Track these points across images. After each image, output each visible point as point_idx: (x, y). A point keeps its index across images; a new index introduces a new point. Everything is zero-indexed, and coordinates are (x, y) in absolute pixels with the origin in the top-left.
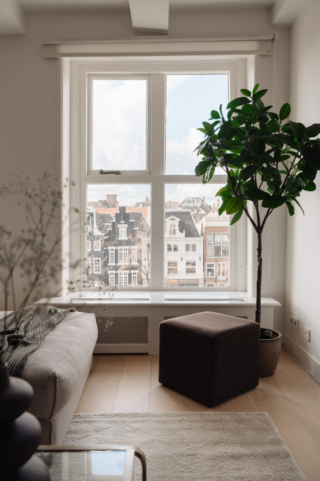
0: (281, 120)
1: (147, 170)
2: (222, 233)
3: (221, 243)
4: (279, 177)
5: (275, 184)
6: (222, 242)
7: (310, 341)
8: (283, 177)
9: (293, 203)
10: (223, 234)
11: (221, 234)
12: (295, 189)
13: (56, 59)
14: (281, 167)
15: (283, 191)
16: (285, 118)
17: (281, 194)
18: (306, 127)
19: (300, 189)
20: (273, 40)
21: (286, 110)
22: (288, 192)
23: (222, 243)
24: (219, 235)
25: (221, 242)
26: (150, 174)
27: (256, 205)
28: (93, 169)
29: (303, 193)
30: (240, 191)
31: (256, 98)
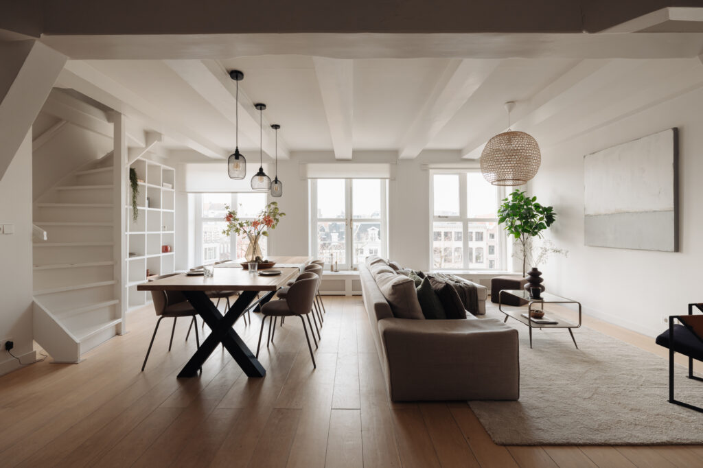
0: (532, 202)
1: (459, 216)
4: (533, 224)
5: (530, 227)
8: (535, 224)
9: (539, 234)
12: (540, 229)
14: (533, 220)
16: (534, 201)
17: (534, 230)
18: (546, 208)
19: (542, 229)
21: (534, 199)
22: (538, 230)
26: (461, 218)
27: (524, 234)
30: (517, 229)
31: (522, 193)
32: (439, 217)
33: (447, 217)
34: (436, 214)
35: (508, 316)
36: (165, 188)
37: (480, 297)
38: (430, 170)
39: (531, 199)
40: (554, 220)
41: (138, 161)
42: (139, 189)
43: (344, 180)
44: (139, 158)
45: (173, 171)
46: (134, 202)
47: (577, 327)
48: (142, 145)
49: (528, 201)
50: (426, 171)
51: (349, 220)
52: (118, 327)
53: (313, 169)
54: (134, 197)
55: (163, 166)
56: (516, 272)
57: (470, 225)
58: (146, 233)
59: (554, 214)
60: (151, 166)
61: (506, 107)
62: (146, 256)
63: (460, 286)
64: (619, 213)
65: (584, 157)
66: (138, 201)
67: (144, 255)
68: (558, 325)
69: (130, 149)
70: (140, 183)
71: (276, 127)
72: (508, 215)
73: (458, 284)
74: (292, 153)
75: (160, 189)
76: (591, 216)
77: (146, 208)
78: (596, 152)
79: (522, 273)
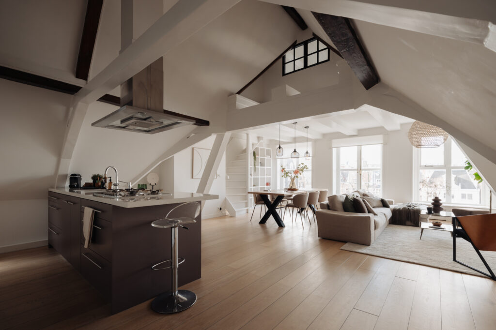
26: (445, 166)
32: (425, 166)
33: (432, 166)
36: (267, 158)
41: (257, 148)
42: (256, 159)
43: (356, 147)
44: (257, 147)
45: (270, 150)
46: (255, 165)
48: (257, 142)
51: (359, 169)
52: (247, 210)
53: (335, 143)
54: (255, 163)
55: (266, 148)
58: (259, 177)
60: (261, 149)
62: (259, 187)
66: (256, 164)
67: (258, 186)
68: (444, 230)
69: (253, 144)
70: (257, 157)
71: (307, 127)
74: (324, 135)
75: (265, 159)
77: (260, 167)
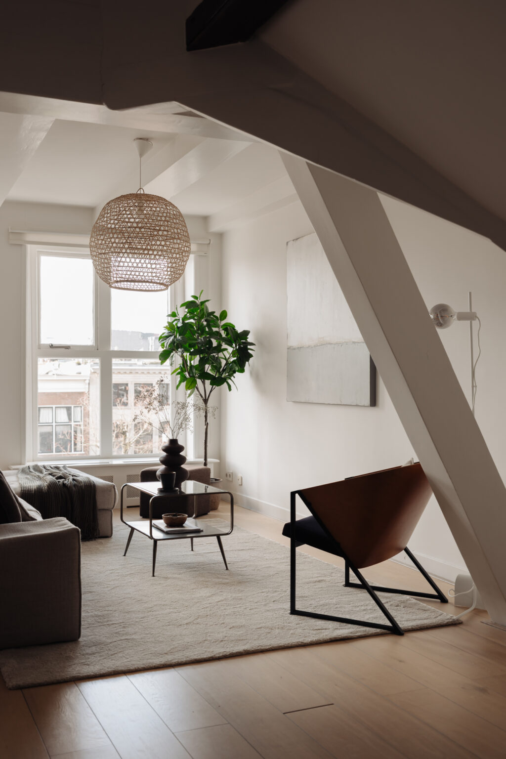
0: (221, 321)
1: (94, 345)
2: (54, 406)
3: (52, 425)
4: (220, 363)
5: (217, 368)
6: (54, 424)
7: (242, 485)
8: (223, 362)
9: (229, 381)
10: (56, 407)
11: (52, 408)
12: (231, 372)
13: (21, 245)
14: (221, 355)
15: (223, 374)
16: (224, 319)
17: (222, 375)
18: (239, 332)
19: (234, 372)
20: (209, 244)
21: (224, 315)
22: (227, 374)
23: (56, 425)
24: (50, 410)
25: (52, 423)
26: (98, 349)
27: (204, 383)
28: (42, 343)
29: (237, 374)
30: (192, 372)
31: (202, 303)
32: (52, 346)
33: (67, 347)
34: (45, 340)
35: (133, 529)
37: (100, 504)
38: (29, 246)
39: (217, 314)
40: (251, 356)
47: (227, 534)
49: (212, 319)
50: (21, 246)
56: (196, 458)
57: (117, 364)
59: (252, 344)
61: (135, 146)
63: (64, 484)
64: (322, 345)
65: (287, 243)
68: (202, 534)
72: (175, 346)
73: (61, 480)
76: (295, 349)
78: (299, 238)
79: (203, 460)
